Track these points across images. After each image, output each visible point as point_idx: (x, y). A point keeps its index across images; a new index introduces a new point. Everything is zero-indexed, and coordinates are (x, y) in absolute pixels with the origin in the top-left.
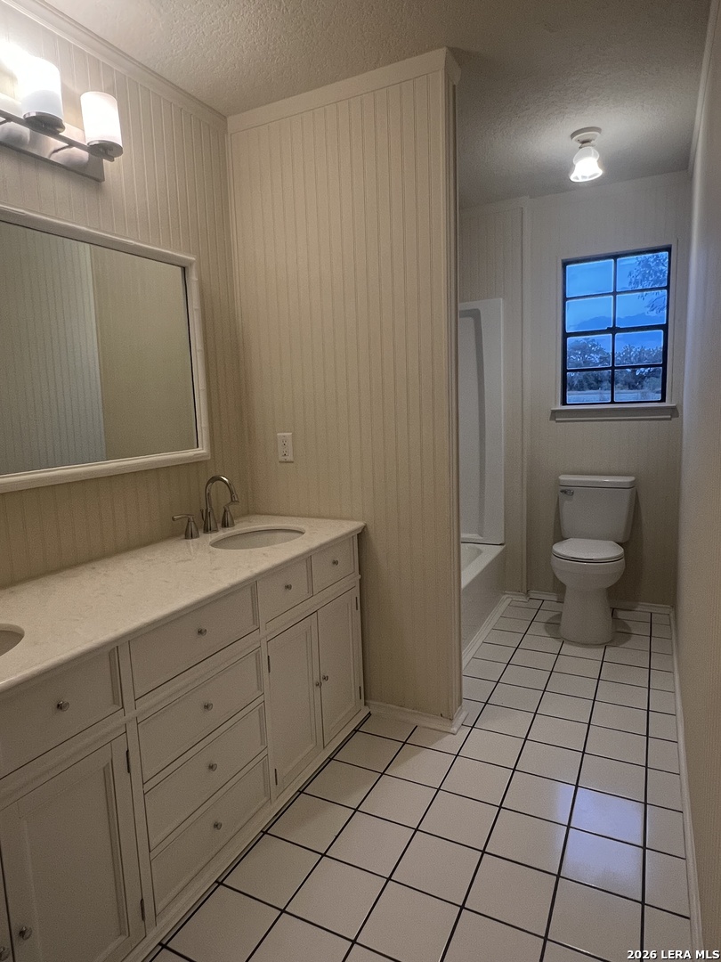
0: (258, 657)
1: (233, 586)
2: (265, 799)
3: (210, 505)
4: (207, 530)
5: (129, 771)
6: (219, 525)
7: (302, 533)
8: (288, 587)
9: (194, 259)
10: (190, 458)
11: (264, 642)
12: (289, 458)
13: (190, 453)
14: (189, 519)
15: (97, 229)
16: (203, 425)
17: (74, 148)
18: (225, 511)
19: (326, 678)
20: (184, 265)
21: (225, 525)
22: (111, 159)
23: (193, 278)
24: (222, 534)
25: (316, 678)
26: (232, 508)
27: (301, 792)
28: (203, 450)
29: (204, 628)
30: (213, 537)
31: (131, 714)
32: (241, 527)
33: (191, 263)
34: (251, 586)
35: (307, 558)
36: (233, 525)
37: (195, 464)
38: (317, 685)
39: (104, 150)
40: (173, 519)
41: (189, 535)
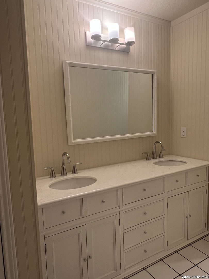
0: (164, 202)
1: (156, 178)
2: (163, 249)
3: (155, 151)
4: (153, 158)
5: (120, 225)
6: (158, 157)
7: (186, 163)
8: (177, 181)
9: (156, 71)
10: (149, 135)
11: (166, 198)
12: (185, 136)
13: (150, 133)
14: (148, 154)
15: (126, 67)
16: (155, 124)
17: (121, 45)
18: (160, 153)
19: (190, 216)
20: (152, 73)
21: (160, 157)
22: (132, 46)
23: (155, 77)
24: (159, 160)
25: (186, 215)
26: (163, 152)
27: (176, 252)
28: (154, 132)
29: (145, 189)
30: (155, 161)
31: (121, 209)
32: (165, 159)
33: (155, 72)
34: (163, 178)
35: (186, 172)
36: (163, 157)
37: (152, 137)
38: (187, 217)
39: (130, 44)
40: (143, 154)
41: (147, 159)
